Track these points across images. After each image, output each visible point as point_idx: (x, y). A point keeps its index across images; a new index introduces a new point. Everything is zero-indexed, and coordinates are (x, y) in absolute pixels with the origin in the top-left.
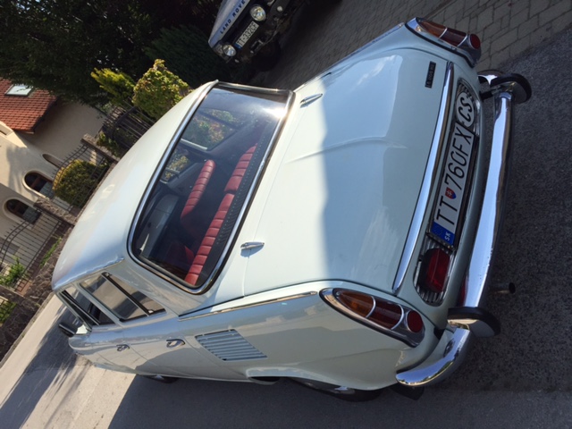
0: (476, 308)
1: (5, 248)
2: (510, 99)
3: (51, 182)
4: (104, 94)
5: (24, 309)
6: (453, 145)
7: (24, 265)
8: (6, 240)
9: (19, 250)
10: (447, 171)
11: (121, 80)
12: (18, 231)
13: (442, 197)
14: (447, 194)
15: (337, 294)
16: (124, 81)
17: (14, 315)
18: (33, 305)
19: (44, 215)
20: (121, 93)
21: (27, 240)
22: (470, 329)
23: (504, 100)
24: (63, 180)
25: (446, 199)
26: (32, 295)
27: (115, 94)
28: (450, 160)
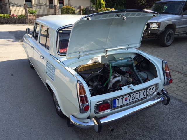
0: (101, 123)
1: (38, 5)
2: (162, 100)
3: (64, 5)
4: (96, 2)
5: (25, 21)
6: (139, 93)
7: (37, 13)
8: (40, 4)
9: (40, 9)
10: (132, 95)
11: (102, 4)
12: (45, 5)
13: (124, 98)
14: (125, 98)
15: (81, 84)
16: (103, 5)
17: (22, 19)
18: (28, 22)
19: (54, 9)
20: (99, 6)
21: (44, 9)
22: (94, 125)
23: (160, 99)
24: (66, 8)
25: (124, 99)
26: (31, 20)
27: (98, 5)
28: (135, 94)
